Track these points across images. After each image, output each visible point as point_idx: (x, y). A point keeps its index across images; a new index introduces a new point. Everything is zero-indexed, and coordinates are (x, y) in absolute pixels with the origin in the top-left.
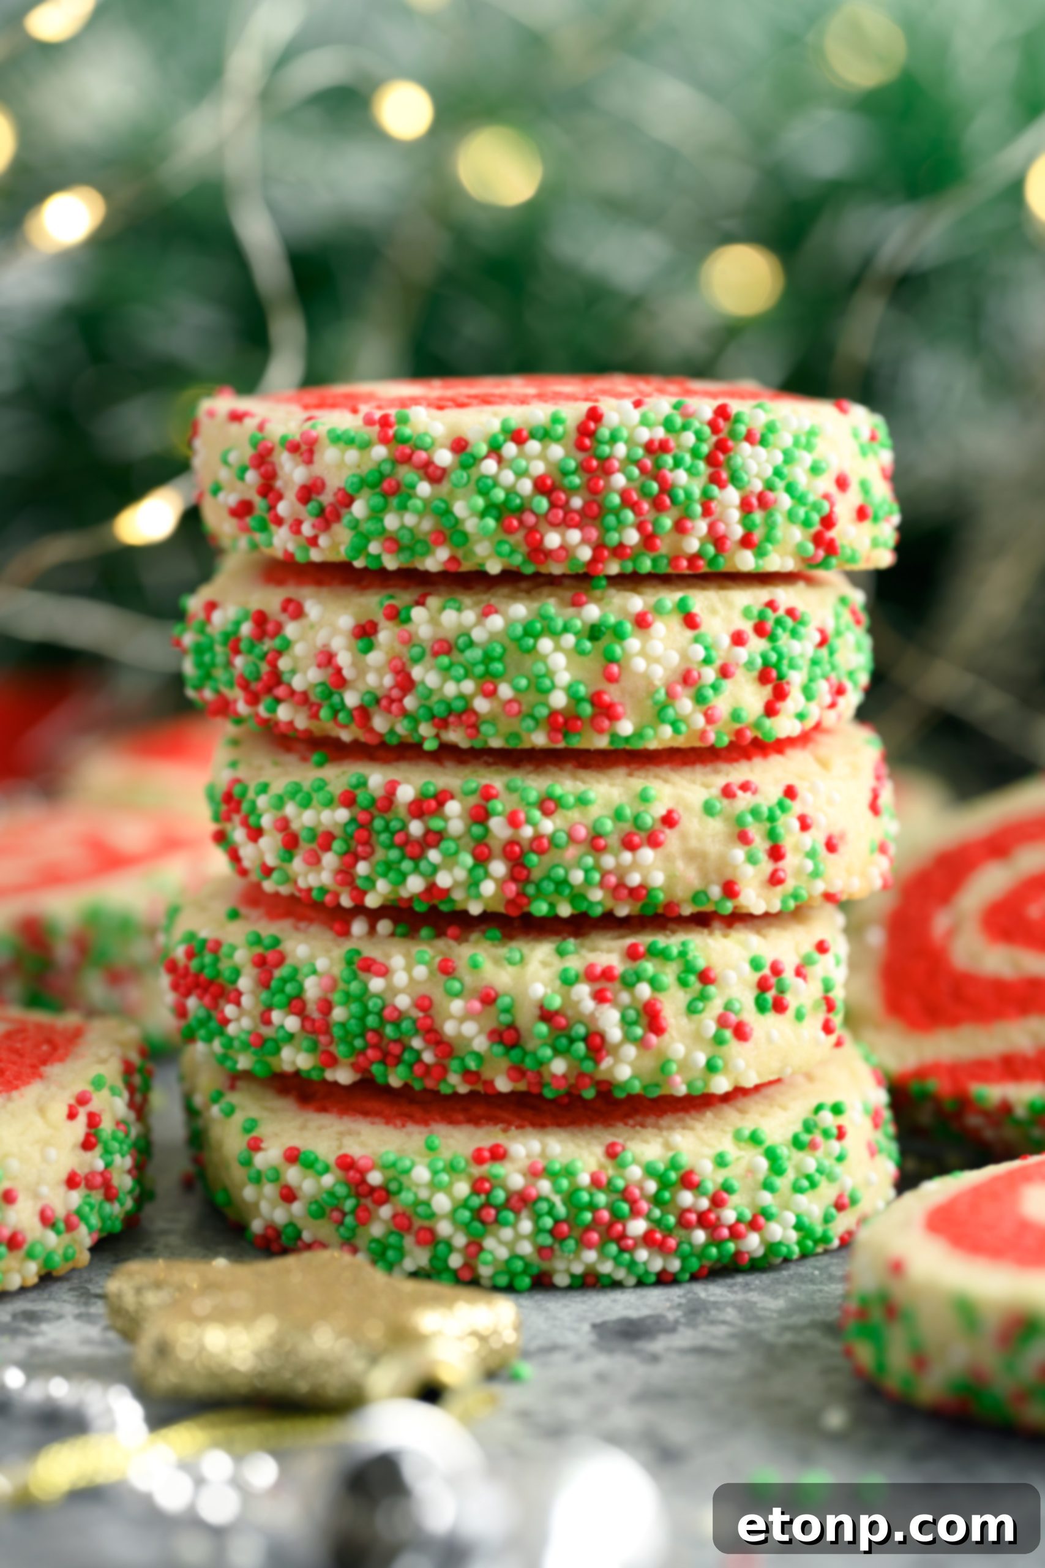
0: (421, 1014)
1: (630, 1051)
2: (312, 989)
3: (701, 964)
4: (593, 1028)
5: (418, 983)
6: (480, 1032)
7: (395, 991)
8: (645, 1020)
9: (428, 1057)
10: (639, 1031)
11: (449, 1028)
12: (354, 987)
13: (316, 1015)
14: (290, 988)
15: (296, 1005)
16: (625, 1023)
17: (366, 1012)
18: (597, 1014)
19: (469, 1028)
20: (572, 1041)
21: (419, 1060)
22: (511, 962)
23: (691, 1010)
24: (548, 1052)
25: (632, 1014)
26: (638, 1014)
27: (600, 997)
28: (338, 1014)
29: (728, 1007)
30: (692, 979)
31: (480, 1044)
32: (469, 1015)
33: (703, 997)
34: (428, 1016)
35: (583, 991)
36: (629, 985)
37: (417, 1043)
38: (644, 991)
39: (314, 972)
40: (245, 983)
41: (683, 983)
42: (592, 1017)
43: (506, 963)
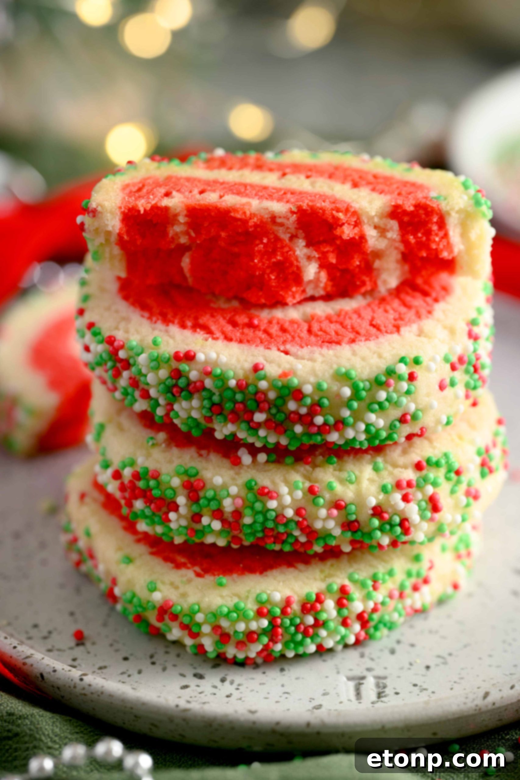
0: (300, 519)
1: (425, 526)
2: (228, 505)
3: (456, 466)
4: (403, 517)
5: (297, 500)
6: (336, 524)
7: (284, 507)
8: (430, 506)
9: (303, 539)
10: (429, 514)
11: (318, 525)
12: (258, 506)
13: (231, 519)
14: (214, 506)
15: (218, 514)
16: (422, 511)
17: (266, 519)
18: (406, 509)
19: (331, 524)
20: (392, 526)
21: (297, 540)
22: (351, 482)
23: (452, 492)
24: (378, 534)
25: (424, 504)
26: (427, 503)
27: (406, 499)
28: (247, 520)
29: (469, 485)
30: (453, 475)
31: (337, 532)
32: (329, 516)
33: (458, 482)
34: (305, 519)
35: (397, 497)
36: (420, 487)
37: (297, 533)
38: (430, 490)
39: (229, 495)
40: (181, 500)
41: (448, 479)
42: (403, 511)
43: (348, 483)
